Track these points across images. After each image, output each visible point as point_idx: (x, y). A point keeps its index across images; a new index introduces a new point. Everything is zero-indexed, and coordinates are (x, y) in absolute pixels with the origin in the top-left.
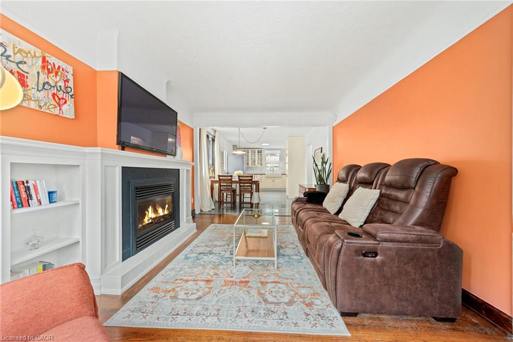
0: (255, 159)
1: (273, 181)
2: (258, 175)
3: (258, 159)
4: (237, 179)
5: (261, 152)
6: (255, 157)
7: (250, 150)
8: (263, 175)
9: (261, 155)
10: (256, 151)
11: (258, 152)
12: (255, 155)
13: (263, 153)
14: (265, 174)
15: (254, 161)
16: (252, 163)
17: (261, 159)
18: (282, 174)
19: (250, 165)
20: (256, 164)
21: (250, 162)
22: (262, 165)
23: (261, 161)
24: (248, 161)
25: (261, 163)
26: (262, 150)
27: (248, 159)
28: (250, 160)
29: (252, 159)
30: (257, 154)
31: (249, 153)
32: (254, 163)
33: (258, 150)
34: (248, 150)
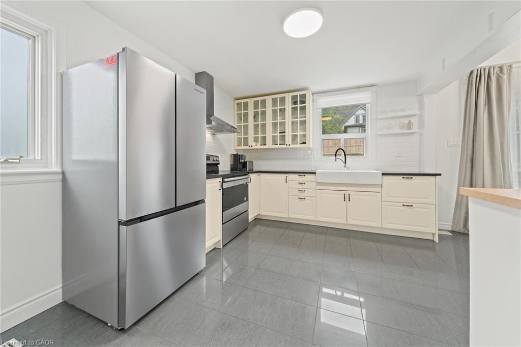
0: (283, 125)
1: (347, 198)
2: (290, 176)
3: (294, 123)
5: (303, 102)
6: (283, 117)
7: (269, 99)
8: (309, 177)
9: (303, 109)
10: (288, 98)
11: (295, 103)
12: (283, 111)
13: (309, 104)
14: (315, 173)
15: (280, 133)
16: (274, 138)
17: (303, 123)
18: (383, 174)
19: (269, 144)
20: (288, 140)
21: (269, 134)
22: (305, 143)
23: (305, 130)
24: (264, 131)
25: (304, 136)
26: (304, 96)
27: (264, 126)
28: (269, 128)
29: (275, 125)
30: (291, 110)
31: (267, 109)
32: (283, 138)
33: (293, 97)
34: (265, 100)
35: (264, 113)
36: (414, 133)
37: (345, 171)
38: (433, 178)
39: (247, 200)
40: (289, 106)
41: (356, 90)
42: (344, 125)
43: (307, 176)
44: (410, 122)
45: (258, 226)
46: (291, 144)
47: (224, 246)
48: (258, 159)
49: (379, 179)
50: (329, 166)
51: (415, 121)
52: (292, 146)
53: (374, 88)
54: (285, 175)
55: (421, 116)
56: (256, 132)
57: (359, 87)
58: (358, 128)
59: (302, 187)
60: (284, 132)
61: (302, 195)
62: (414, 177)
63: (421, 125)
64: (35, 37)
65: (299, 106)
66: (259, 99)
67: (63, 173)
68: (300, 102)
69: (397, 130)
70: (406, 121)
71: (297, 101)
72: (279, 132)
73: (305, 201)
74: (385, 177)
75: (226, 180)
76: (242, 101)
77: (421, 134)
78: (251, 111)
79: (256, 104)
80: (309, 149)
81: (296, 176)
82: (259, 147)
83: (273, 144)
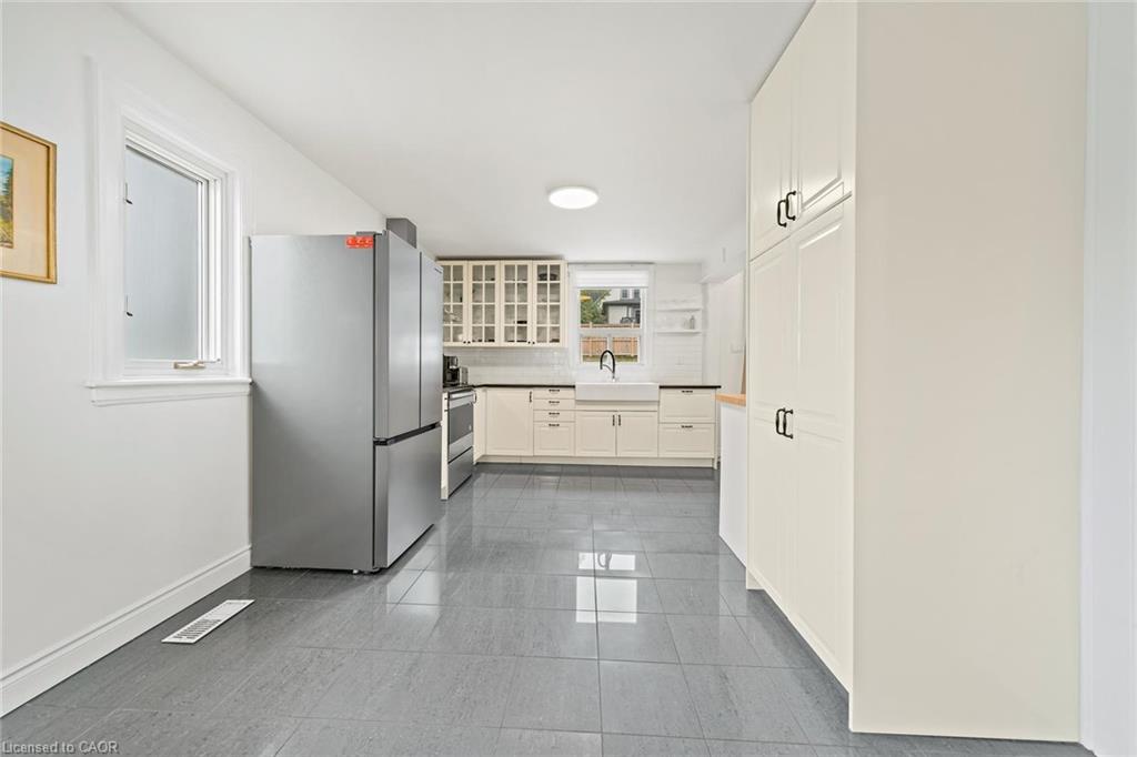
0: (523, 310)
1: (617, 421)
2: (537, 392)
3: (541, 309)
5: (554, 277)
6: (524, 299)
7: (500, 267)
8: (565, 393)
9: (555, 288)
10: (532, 268)
11: (542, 277)
12: (523, 290)
13: (562, 281)
14: (574, 387)
15: (519, 322)
16: (508, 331)
17: (555, 309)
18: (661, 387)
19: (500, 341)
20: (532, 334)
21: (500, 325)
22: (557, 341)
23: (556, 319)
24: (491, 318)
25: (556, 329)
26: (558, 267)
27: (491, 309)
28: (500, 312)
29: (509, 309)
30: (536, 286)
31: (496, 282)
32: (522, 331)
33: (539, 267)
34: (493, 267)
35: (491, 288)
36: (697, 333)
37: (613, 382)
38: (712, 391)
39: (472, 430)
40: (532, 280)
41: (629, 266)
42: (603, 301)
43: (562, 391)
44: (693, 319)
45: (483, 475)
46: (535, 340)
47: (450, 496)
48: (476, 363)
49: (655, 394)
50: (591, 376)
51: (698, 316)
52: (537, 345)
53: (651, 266)
54: (529, 390)
55: (705, 312)
56: (476, 318)
57: (632, 263)
58: (625, 308)
59: (554, 408)
60: (526, 322)
61: (554, 420)
62: (694, 390)
63: (705, 323)
64: (208, 181)
65: (549, 282)
66: (484, 264)
67: (253, 384)
68: (550, 276)
69: (678, 329)
70: (688, 316)
71: (546, 275)
72: (516, 320)
73: (559, 429)
74: (663, 391)
75: (454, 396)
76: (452, 264)
77: (705, 335)
78: (468, 283)
79: (477, 270)
80: (562, 350)
81: (546, 392)
82: (483, 344)
83: (507, 340)
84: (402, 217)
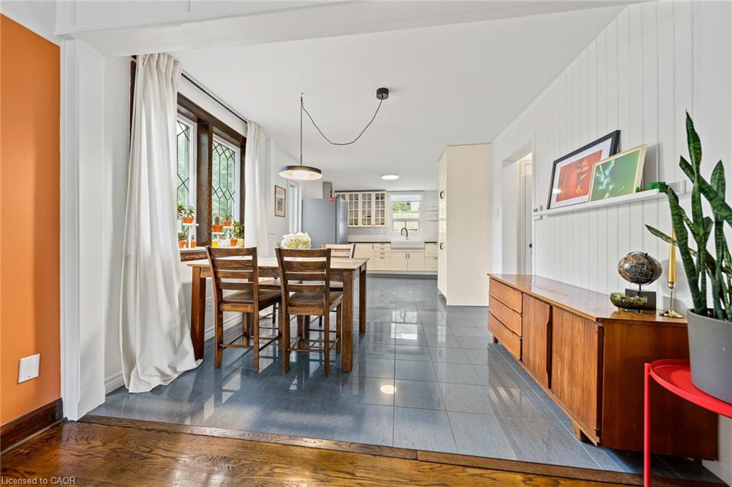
0: (370, 212)
1: (408, 256)
3: (377, 211)
4: (274, 263)
5: (382, 198)
6: (370, 207)
7: (360, 195)
8: (386, 245)
9: (383, 203)
10: (373, 194)
11: (377, 198)
12: (369, 203)
13: (386, 200)
14: (390, 243)
16: (364, 220)
17: (383, 211)
18: (426, 242)
19: (360, 224)
20: (373, 222)
21: (360, 218)
22: (383, 224)
23: (383, 216)
24: (357, 215)
25: (383, 219)
26: (384, 194)
27: (356, 211)
28: (360, 213)
29: (364, 212)
30: (375, 202)
31: (359, 201)
32: (369, 221)
33: (376, 194)
34: (357, 195)
35: (357, 203)
37: (407, 241)
40: (373, 200)
46: (374, 224)
48: (350, 233)
49: (423, 245)
52: (375, 226)
53: (423, 192)
54: (372, 244)
57: (415, 191)
59: (382, 251)
60: (371, 217)
61: (382, 256)
65: (380, 200)
66: (353, 193)
69: (435, 218)
71: (379, 197)
72: (367, 216)
73: (384, 259)
74: (426, 244)
76: (341, 193)
79: (351, 196)
80: (386, 228)
81: (379, 245)
82: (354, 226)
83: (363, 224)
84: (328, 181)
